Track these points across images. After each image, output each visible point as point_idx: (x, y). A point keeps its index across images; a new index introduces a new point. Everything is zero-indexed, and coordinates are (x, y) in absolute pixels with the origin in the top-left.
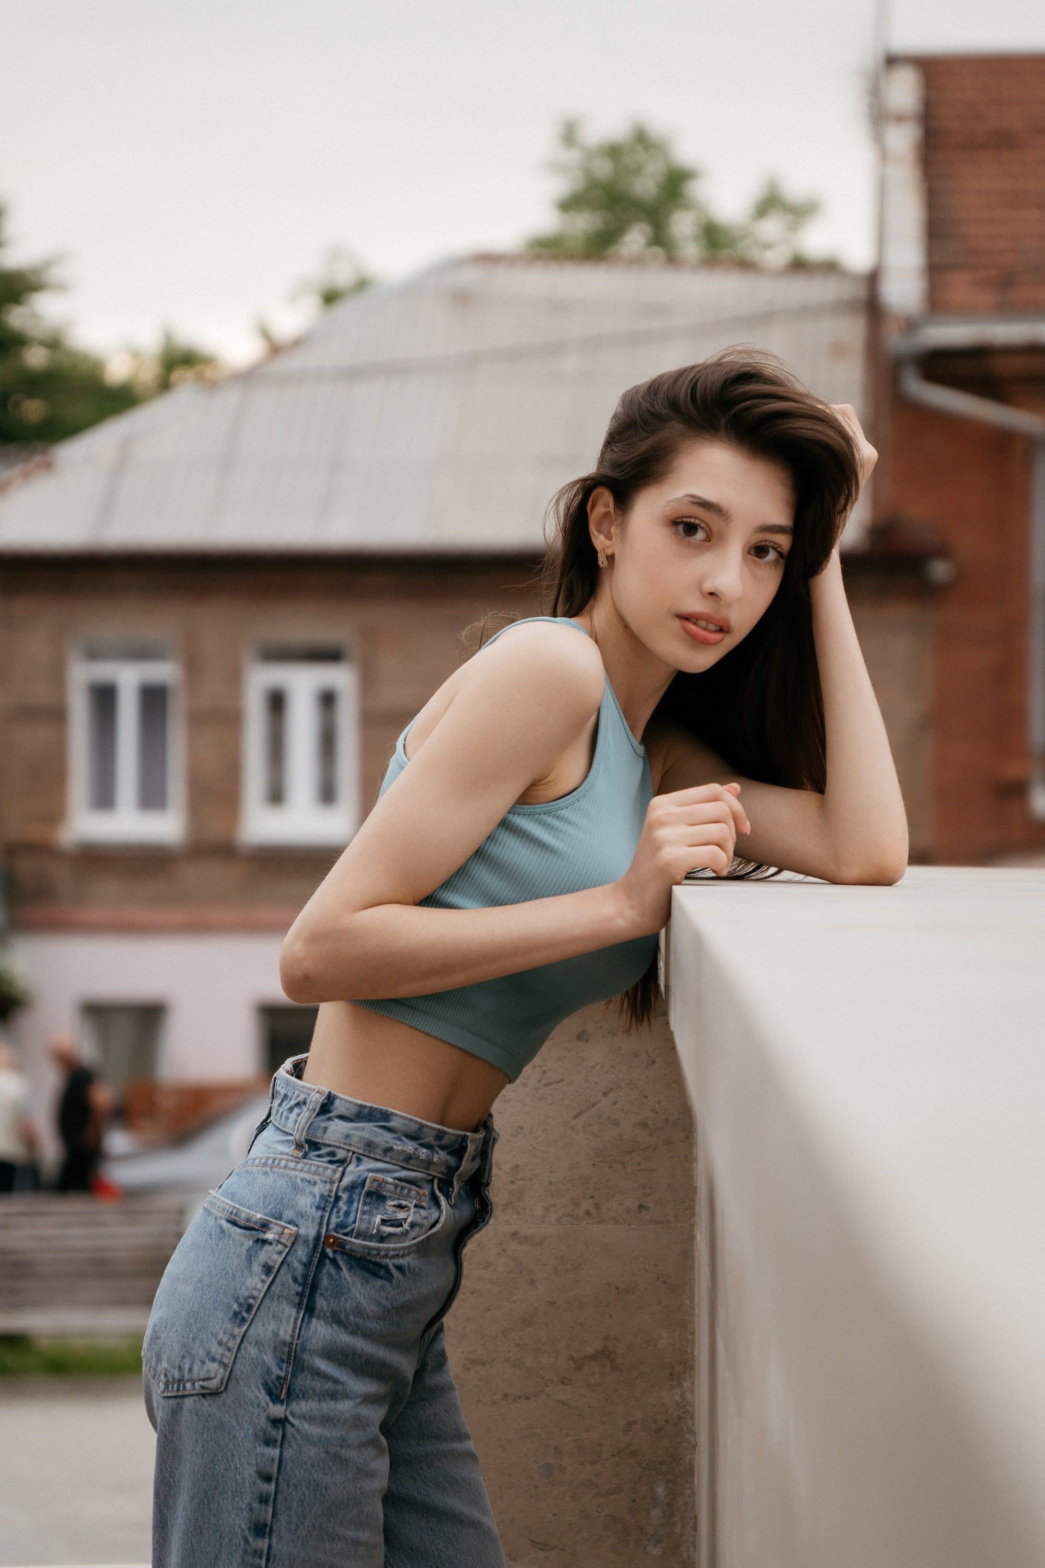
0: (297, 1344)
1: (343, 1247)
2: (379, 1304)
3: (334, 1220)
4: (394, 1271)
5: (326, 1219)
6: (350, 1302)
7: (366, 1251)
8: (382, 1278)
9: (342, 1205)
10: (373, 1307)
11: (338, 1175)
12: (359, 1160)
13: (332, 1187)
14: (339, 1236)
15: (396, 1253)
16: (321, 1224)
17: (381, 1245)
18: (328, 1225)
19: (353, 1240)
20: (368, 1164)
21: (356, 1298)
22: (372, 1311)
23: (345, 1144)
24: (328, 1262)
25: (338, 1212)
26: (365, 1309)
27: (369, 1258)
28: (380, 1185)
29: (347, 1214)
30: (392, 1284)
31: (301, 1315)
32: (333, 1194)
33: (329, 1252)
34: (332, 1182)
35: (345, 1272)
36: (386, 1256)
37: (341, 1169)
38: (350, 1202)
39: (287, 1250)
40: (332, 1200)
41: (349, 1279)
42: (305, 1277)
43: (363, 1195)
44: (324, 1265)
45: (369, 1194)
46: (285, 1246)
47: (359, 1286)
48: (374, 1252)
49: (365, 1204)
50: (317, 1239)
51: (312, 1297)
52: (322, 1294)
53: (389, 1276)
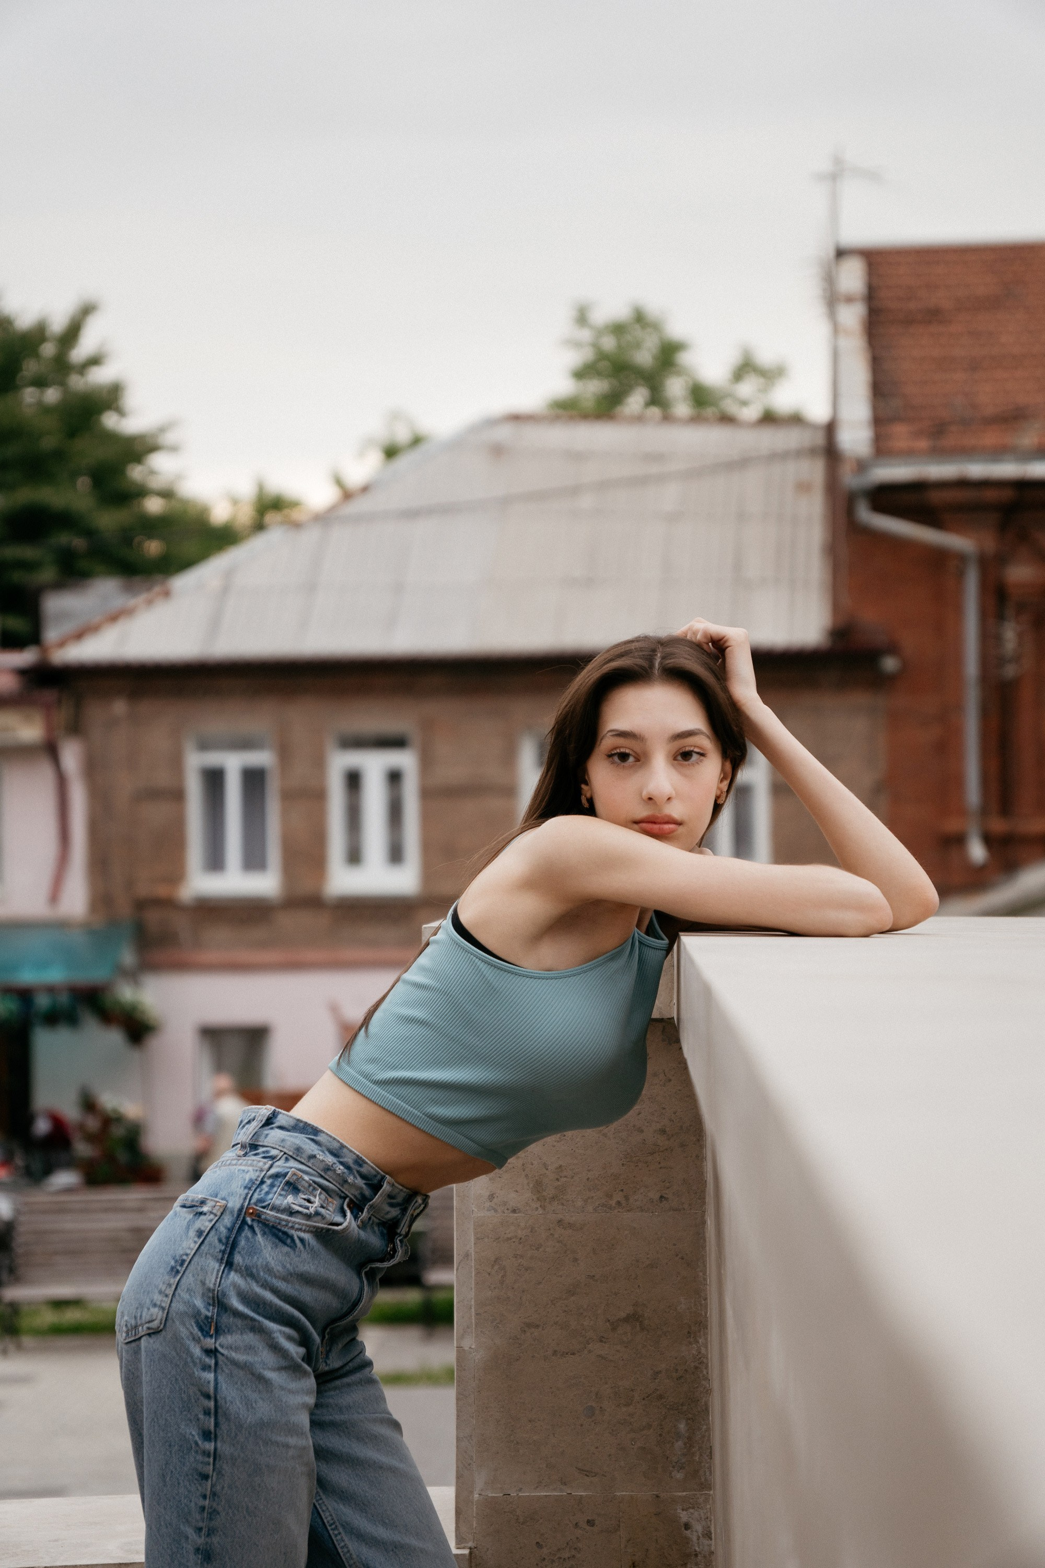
0: (218, 1291)
1: (259, 1216)
2: (284, 1267)
3: (256, 1196)
4: (297, 1241)
5: (249, 1196)
6: (261, 1260)
7: (278, 1221)
8: (288, 1246)
9: (265, 1188)
10: (280, 1268)
11: (267, 1166)
12: (287, 1159)
13: (261, 1174)
14: (258, 1208)
15: (300, 1227)
16: (245, 1199)
17: (290, 1218)
18: (250, 1200)
19: (268, 1212)
20: (292, 1163)
21: (266, 1258)
22: (278, 1271)
23: (280, 1146)
24: (246, 1228)
25: (260, 1191)
26: (273, 1268)
27: (279, 1227)
28: (298, 1179)
29: (267, 1193)
30: (295, 1253)
31: (222, 1268)
32: (260, 1179)
33: (249, 1220)
34: (262, 1170)
35: (259, 1237)
36: (292, 1227)
37: (270, 1162)
38: (272, 1186)
39: (217, 1218)
40: (258, 1183)
41: (263, 1244)
42: (228, 1238)
43: (283, 1182)
44: (243, 1230)
45: (288, 1183)
46: (216, 1215)
47: (270, 1249)
48: (284, 1223)
49: (283, 1189)
50: (240, 1210)
51: (231, 1254)
52: (239, 1252)
53: (293, 1246)
